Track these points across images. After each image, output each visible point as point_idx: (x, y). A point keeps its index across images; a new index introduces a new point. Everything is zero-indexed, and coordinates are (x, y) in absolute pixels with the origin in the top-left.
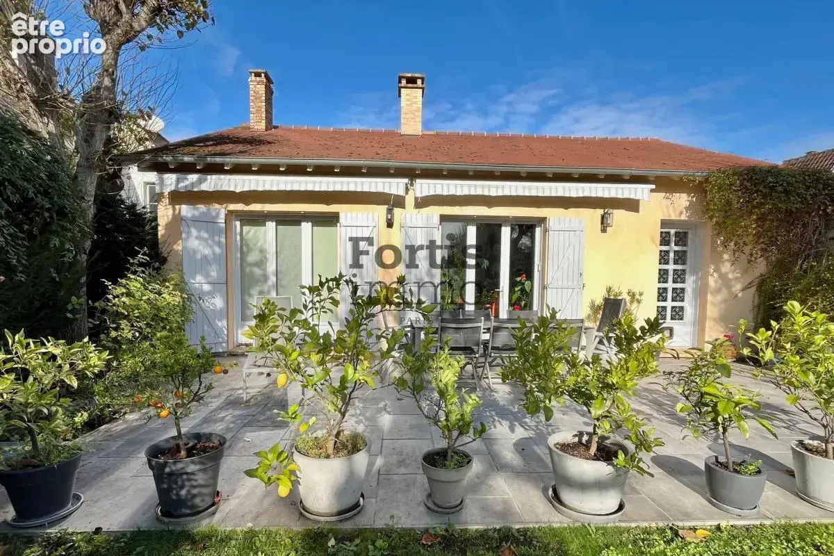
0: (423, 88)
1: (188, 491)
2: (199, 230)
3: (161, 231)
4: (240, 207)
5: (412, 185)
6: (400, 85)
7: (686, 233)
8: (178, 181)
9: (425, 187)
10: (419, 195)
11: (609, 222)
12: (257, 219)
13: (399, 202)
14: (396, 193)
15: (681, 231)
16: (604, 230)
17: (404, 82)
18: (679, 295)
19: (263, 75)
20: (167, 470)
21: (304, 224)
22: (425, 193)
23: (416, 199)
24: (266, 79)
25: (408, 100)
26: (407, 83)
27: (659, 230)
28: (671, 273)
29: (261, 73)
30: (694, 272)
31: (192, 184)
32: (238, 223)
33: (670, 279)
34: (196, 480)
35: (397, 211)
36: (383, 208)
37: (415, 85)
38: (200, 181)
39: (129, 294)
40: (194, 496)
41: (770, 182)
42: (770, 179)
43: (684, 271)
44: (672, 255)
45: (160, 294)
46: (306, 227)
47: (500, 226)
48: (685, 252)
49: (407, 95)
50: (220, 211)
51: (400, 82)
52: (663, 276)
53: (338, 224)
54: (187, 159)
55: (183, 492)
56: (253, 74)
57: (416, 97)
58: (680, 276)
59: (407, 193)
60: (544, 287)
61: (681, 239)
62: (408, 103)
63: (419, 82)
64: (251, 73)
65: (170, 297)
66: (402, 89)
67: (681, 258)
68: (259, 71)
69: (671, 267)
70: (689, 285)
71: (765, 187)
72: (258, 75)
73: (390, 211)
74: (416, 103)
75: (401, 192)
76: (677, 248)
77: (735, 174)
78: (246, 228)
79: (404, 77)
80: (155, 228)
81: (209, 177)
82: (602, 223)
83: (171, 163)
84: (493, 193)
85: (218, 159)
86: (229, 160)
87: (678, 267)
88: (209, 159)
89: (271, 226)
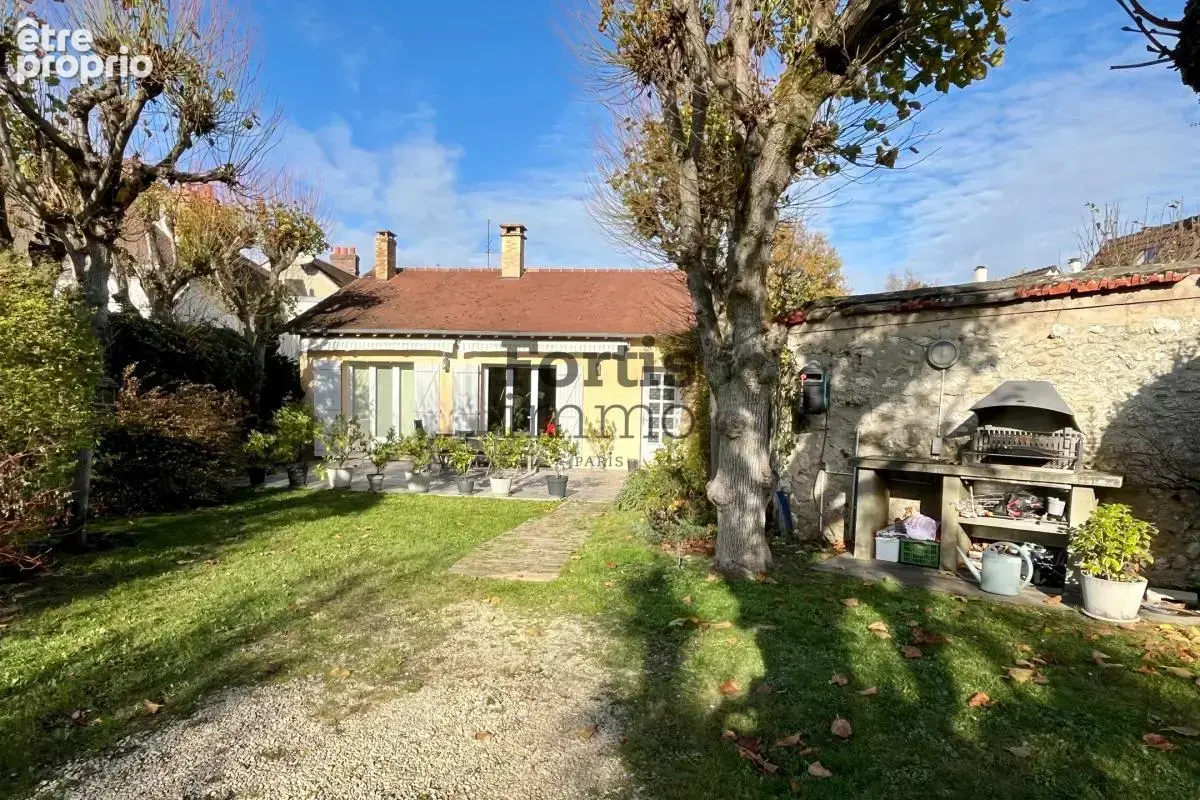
3: (302, 375)
4: (351, 358)
5: (458, 344)
7: (673, 376)
8: (312, 343)
9: (466, 346)
10: (465, 351)
12: (364, 365)
13: (452, 356)
14: (449, 350)
15: (669, 374)
17: (505, 231)
18: (668, 423)
19: (386, 234)
21: (394, 368)
22: (471, 350)
23: (463, 353)
24: (389, 236)
25: (508, 247)
27: (641, 374)
28: (661, 406)
31: (321, 346)
32: (351, 368)
33: (661, 411)
35: (451, 362)
36: (441, 360)
37: (514, 234)
38: (324, 344)
39: (282, 417)
43: (672, 405)
44: (662, 393)
45: (296, 417)
46: (396, 370)
47: (531, 370)
48: (672, 390)
49: (507, 242)
50: (337, 362)
52: (656, 408)
53: (414, 369)
54: (316, 331)
57: (515, 244)
58: (669, 409)
59: (456, 349)
62: (508, 249)
63: (518, 230)
65: (303, 419)
67: (670, 394)
69: (661, 402)
70: (675, 416)
72: (382, 233)
73: (447, 362)
74: (515, 249)
75: (452, 349)
76: (666, 387)
78: (356, 371)
80: (298, 373)
81: (329, 341)
83: (308, 333)
85: (334, 331)
86: (341, 331)
87: (667, 402)
88: (330, 331)
89: (372, 370)
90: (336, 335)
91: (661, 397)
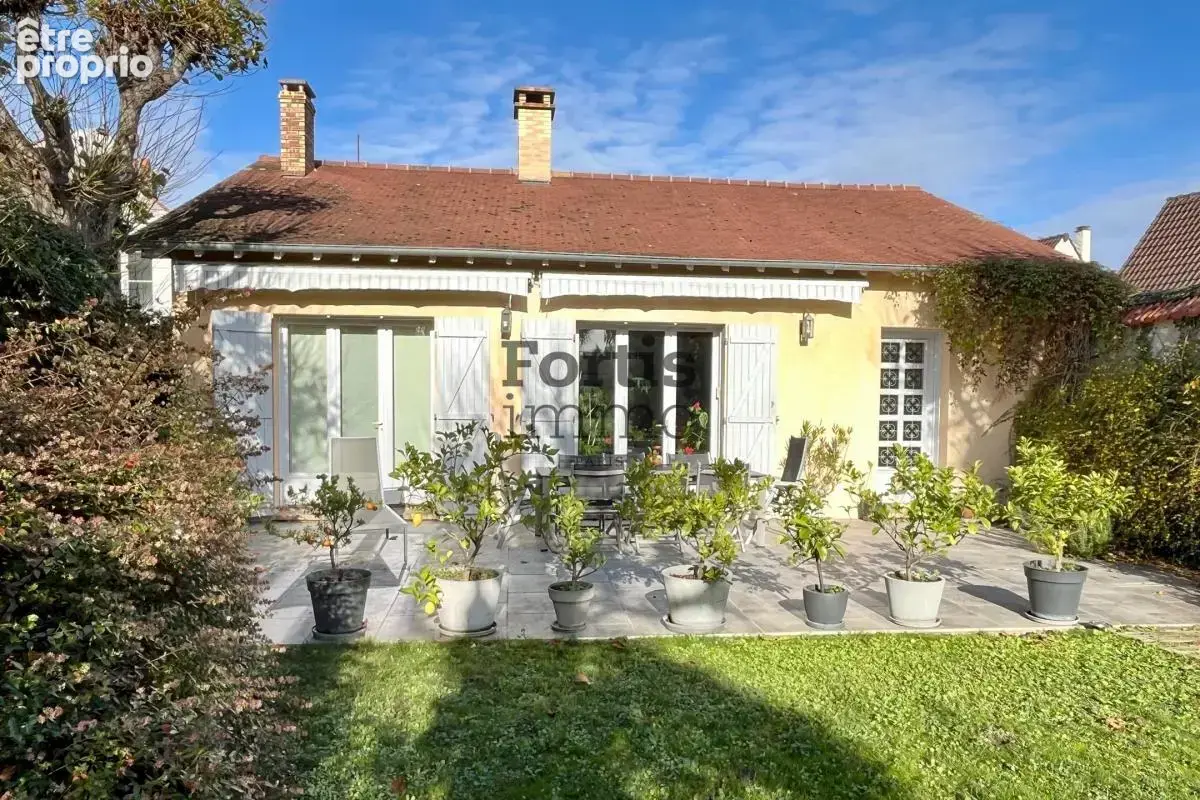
0: (553, 110)
1: (344, 611)
2: (233, 343)
4: (292, 309)
5: (536, 279)
6: (517, 104)
7: (922, 345)
8: (206, 275)
9: (555, 284)
10: (546, 295)
11: (808, 331)
12: (318, 325)
13: (519, 303)
14: (514, 293)
15: (914, 341)
16: (803, 343)
17: (523, 98)
18: (913, 430)
19: (301, 88)
20: (329, 591)
21: (381, 332)
22: (556, 293)
23: (543, 300)
24: (306, 94)
25: (529, 127)
26: (528, 101)
27: (880, 341)
28: (901, 400)
29: (298, 85)
30: (933, 399)
31: (228, 279)
32: (287, 331)
33: (901, 408)
34: (351, 602)
35: (516, 315)
36: (497, 312)
37: (540, 105)
38: (239, 276)
40: (347, 617)
41: (1012, 282)
42: (1012, 278)
43: (919, 398)
44: (902, 376)
46: (386, 334)
47: (662, 334)
48: (921, 371)
49: (528, 119)
50: (265, 317)
51: (516, 99)
52: (888, 404)
53: (432, 333)
54: (218, 247)
55: (340, 612)
56: (285, 86)
57: (541, 123)
58: (914, 405)
59: (530, 291)
60: (723, 422)
61: (915, 354)
62: (531, 131)
63: (547, 99)
64: (282, 84)
66: (520, 110)
67: (915, 379)
68: (295, 82)
69: (901, 392)
70: (926, 417)
71: (1007, 287)
72: (292, 88)
73: (506, 316)
74: (541, 131)
75: (522, 291)
76: (909, 366)
77: (967, 270)
78: (295, 337)
79: (523, 92)
81: (249, 269)
82: (801, 333)
83: (198, 251)
84: (649, 293)
85: (265, 247)
86: (280, 247)
87: (911, 392)
88: (253, 247)
89: (333, 334)
90: (266, 259)
91: (902, 385)
